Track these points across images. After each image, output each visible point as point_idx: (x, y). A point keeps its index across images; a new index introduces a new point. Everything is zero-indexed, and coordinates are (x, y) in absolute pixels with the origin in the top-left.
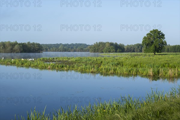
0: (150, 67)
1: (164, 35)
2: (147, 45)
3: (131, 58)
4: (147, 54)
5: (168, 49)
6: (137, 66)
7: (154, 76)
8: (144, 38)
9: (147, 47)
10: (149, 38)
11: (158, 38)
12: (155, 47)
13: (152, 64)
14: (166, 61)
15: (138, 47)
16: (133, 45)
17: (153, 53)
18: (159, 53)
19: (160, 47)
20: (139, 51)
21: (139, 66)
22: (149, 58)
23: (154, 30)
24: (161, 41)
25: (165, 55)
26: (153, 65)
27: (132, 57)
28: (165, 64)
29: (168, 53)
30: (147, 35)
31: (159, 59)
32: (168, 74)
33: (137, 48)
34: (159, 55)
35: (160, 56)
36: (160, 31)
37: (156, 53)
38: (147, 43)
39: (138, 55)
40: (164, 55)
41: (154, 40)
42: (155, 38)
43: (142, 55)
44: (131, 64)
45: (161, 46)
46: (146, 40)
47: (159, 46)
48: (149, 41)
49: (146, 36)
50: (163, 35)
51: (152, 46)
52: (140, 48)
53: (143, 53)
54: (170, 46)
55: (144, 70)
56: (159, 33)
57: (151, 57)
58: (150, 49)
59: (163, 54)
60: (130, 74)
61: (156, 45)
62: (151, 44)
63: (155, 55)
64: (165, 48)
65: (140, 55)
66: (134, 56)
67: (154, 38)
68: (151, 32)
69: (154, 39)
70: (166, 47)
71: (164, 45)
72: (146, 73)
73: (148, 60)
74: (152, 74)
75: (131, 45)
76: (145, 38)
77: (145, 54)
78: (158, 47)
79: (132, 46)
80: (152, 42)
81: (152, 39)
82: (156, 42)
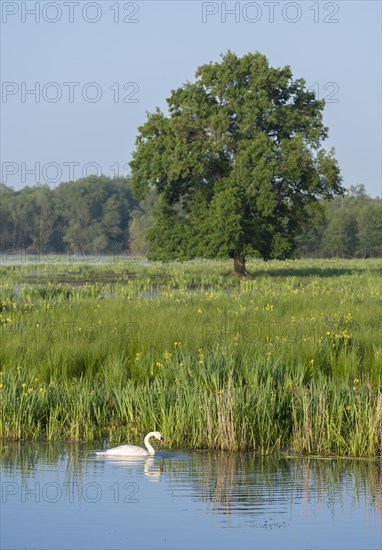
0: (215, 380)
1: (319, 105)
2: (175, 190)
3: (41, 301)
4: (178, 268)
5: (351, 229)
6: (96, 369)
7: (249, 449)
8: (145, 131)
9: (177, 207)
10: (192, 133)
11: (272, 127)
12: (247, 208)
13: (224, 351)
14: (342, 325)
15: (97, 211)
16: (49, 194)
17: (229, 264)
18: (275, 264)
19: (281, 209)
20: (100, 241)
21: (115, 368)
22: (192, 302)
23: (232, 62)
24: (292, 158)
25: (330, 281)
26: (232, 361)
27: (43, 294)
28: (337, 350)
29: (352, 263)
30: (177, 98)
31: (284, 309)
32: (365, 436)
33: (83, 213)
34: (273, 274)
35: (289, 288)
36: (287, 74)
37: (254, 264)
38: (174, 171)
39: (94, 277)
40: (315, 281)
41: (234, 148)
42: (244, 129)
43: (132, 275)
44: (42, 355)
45: (297, 199)
46: (162, 149)
47: (273, 204)
48: (191, 157)
49: (167, 115)
50: (309, 105)
51: (218, 199)
52: (107, 218)
53: (142, 263)
54: (363, 198)
55: (162, 401)
56: (276, 85)
57: (212, 295)
58: (202, 227)
59: (314, 272)
60: (43, 439)
61: (250, 191)
62: (210, 186)
63: (245, 282)
64: (324, 222)
65: (110, 278)
66: (67, 287)
67: (232, 128)
68: (210, 74)
69: (237, 137)
70: (334, 213)
71: (319, 187)
72: (180, 425)
73: (186, 319)
74: (229, 441)
75: (28, 190)
76: (154, 127)
77: (156, 266)
78: (266, 205)
79: (40, 198)
80: (220, 168)
81: (215, 139)
82: (251, 164)
